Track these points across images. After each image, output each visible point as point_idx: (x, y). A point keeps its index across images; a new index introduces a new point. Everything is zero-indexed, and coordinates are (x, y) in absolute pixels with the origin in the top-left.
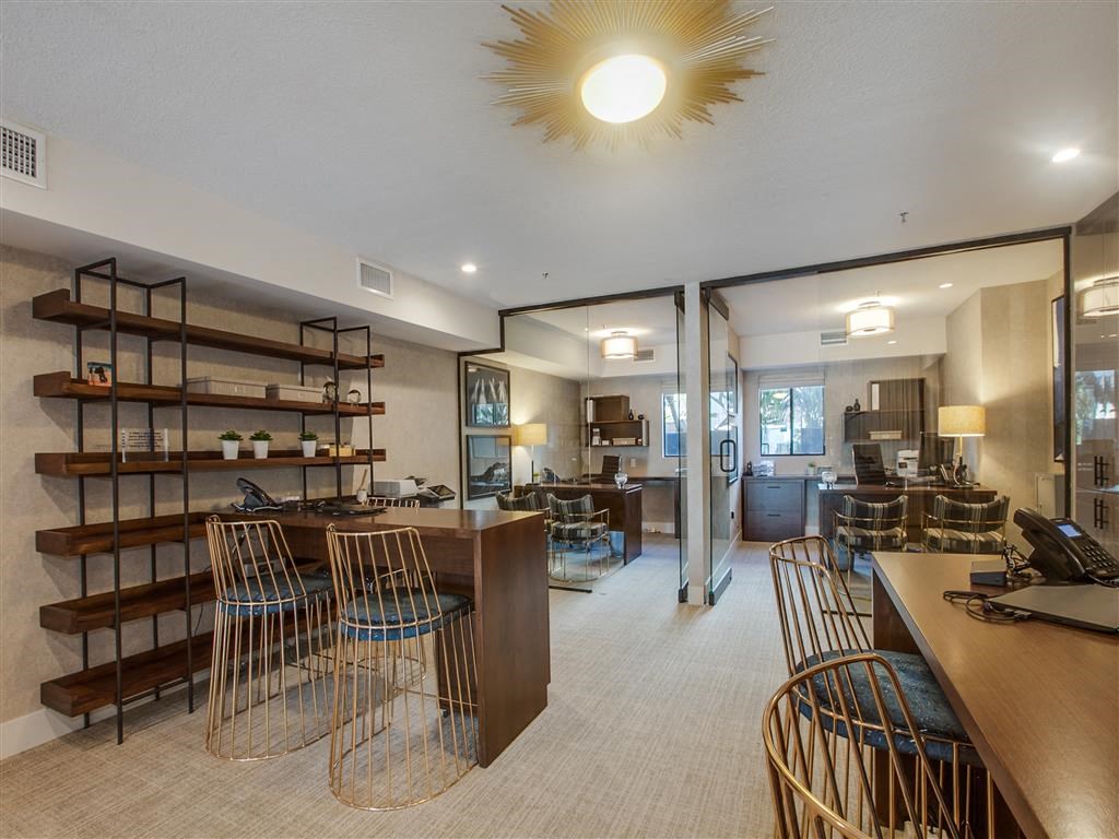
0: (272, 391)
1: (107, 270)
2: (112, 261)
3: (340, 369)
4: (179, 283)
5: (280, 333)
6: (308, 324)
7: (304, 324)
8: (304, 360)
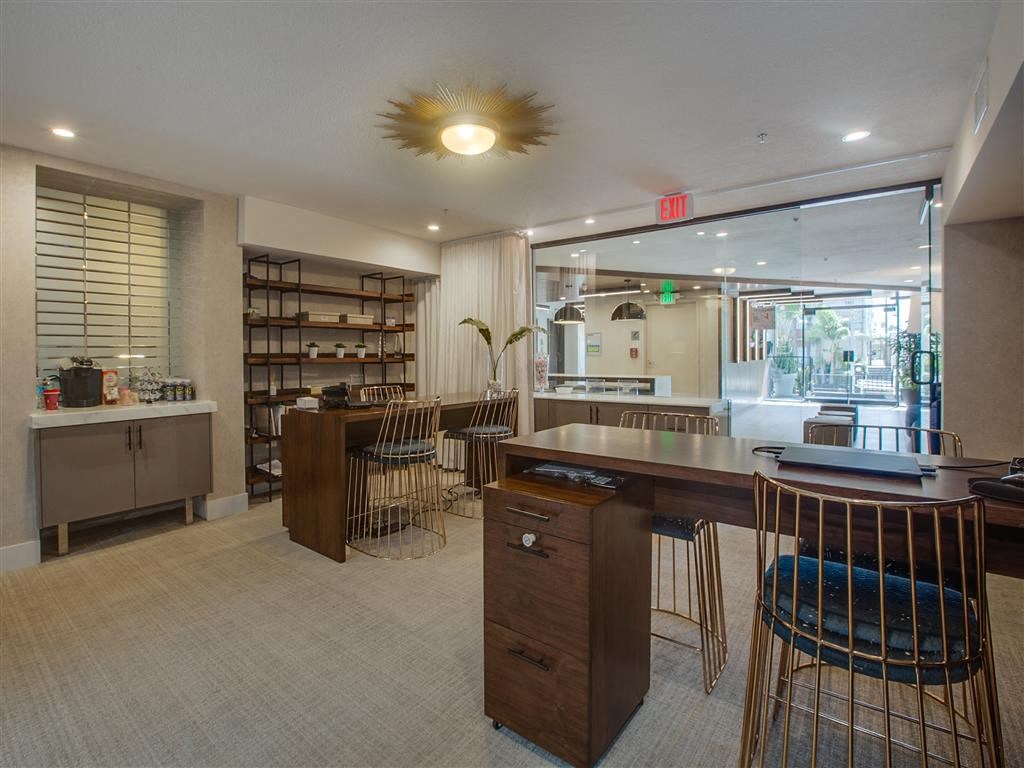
0: (343, 318)
1: (265, 259)
2: (267, 256)
3: (385, 303)
4: (298, 261)
5: (352, 285)
6: (369, 276)
7: (363, 277)
8: (364, 300)
